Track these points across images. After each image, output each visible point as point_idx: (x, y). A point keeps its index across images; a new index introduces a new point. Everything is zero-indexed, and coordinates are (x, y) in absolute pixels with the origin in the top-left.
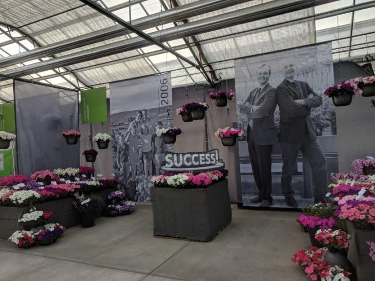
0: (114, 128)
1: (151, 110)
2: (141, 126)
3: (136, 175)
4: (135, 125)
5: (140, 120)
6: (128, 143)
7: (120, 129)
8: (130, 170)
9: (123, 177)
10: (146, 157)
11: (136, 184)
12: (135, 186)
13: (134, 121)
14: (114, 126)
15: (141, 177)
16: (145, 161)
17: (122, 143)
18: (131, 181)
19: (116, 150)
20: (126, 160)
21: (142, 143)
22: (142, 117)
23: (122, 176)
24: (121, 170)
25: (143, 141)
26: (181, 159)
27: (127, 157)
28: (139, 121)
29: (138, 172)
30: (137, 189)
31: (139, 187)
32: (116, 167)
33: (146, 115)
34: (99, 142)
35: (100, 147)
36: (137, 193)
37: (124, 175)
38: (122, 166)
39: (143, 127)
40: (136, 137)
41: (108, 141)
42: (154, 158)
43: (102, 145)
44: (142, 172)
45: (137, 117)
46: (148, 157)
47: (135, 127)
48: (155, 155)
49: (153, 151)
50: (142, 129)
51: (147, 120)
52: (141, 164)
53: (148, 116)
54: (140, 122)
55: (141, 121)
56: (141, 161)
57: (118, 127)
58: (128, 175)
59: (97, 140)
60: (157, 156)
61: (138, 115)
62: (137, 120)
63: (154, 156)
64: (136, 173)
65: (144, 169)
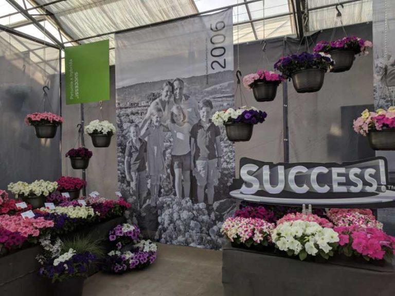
0: (122, 112)
1: (192, 80)
2: (170, 108)
3: (159, 196)
4: (160, 106)
5: (169, 98)
6: (146, 139)
7: (133, 114)
8: (149, 186)
9: (134, 198)
10: (178, 165)
11: (159, 211)
12: (157, 216)
13: (157, 100)
14: (121, 108)
15: (168, 200)
16: (177, 171)
17: (134, 139)
18: (149, 205)
19: (123, 151)
20: (141, 169)
21: (171, 140)
22: (173, 92)
23: (134, 195)
24: (133, 184)
25: (174, 136)
26: (281, 177)
27: (144, 163)
28: (167, 99)
29: (162, 190)
30: (159, 220)
31: (164, 218)
32: (123, 179)
33: (181, 89)
34: (95, 134)
35: (96, 145)
36: (160, 227)
37: (137, 194)
38: (134, 178)
39: (174, 110)
40: (162, 128)
41: (110, 134)
42: (195, 166)
43: (100, 141)
44: (171, 191)
45: (164, 93)
46: (182, 163)
47: (159, 110)
48: (198, 162)
49: (193, 153)
50: (172, 114)
51: (184, 98)
52: (168, 177)
53: (185, 91)
54: (168, 102)
55: (172, 99)
56: (169, 171)
57: (129, 111)
58: (145, 195)
59: (91, 131)
60: (200, 164)
61: (166, 88)
62: (163, 98)
63: (195, 163)
64: (160, 192)
65: (174, 186)
